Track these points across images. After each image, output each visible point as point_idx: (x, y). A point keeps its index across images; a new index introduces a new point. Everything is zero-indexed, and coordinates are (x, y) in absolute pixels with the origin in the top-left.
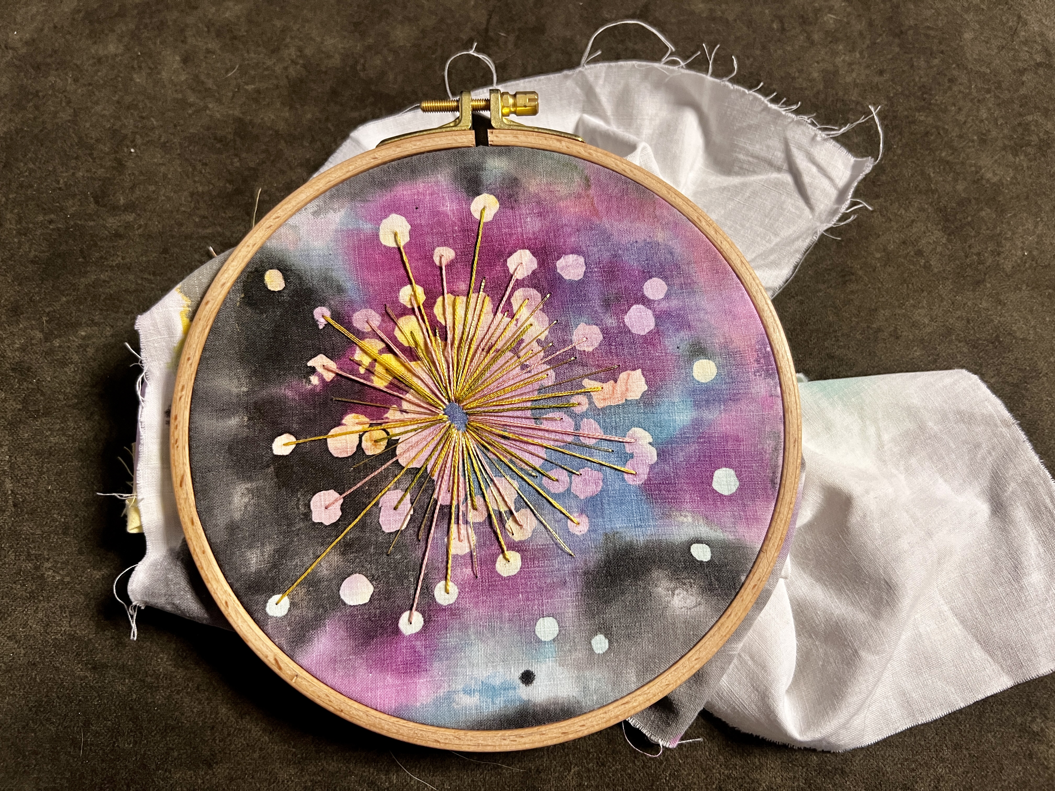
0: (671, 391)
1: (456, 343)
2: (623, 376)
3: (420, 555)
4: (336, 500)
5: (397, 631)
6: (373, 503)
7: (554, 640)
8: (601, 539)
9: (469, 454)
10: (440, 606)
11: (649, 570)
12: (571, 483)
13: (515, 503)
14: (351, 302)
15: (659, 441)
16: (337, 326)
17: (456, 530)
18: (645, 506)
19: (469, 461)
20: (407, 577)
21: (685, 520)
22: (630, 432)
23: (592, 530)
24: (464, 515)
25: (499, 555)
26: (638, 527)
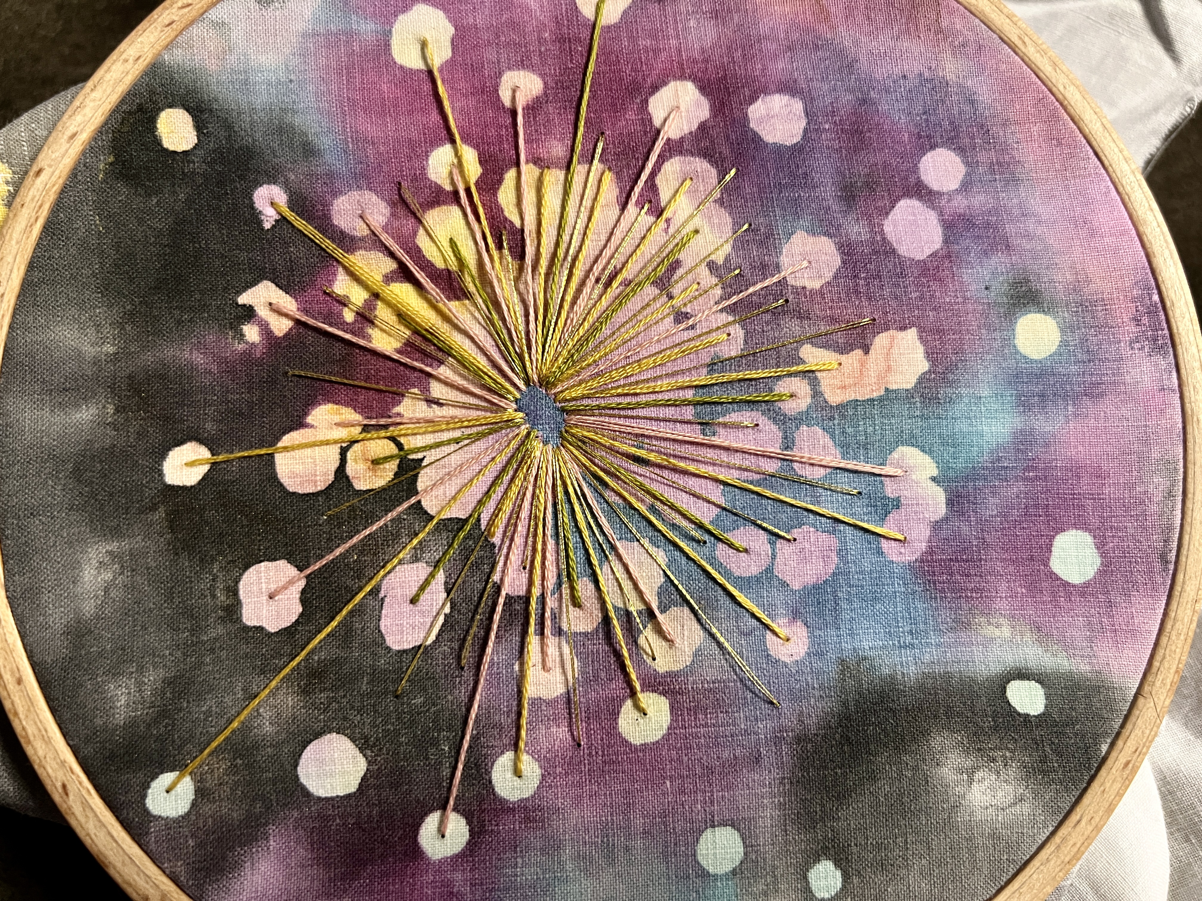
0: (975, 375)
1: (544, 263)
2: (881, 341)
3: (464, 697)
4: (291, 582)
5: (415, 851)
6: (368, 588)
7: (734, 872)
8: (832, 670)
9: (567, 493)
10: (503, 801)
11: (925, 733)
12: (774, 556)
13: (659, 594)
14: (331, 175)
15: (951, 474)
16: (300, 224)
17: (539, 649)
18: (919, 605)
19: (566, 506)
20: (435, 742)
21: (997, 632)
22: (895, 455)
23: (815, 652)
24: (554, 617)
25: (623, 700)
26: (906, 647)
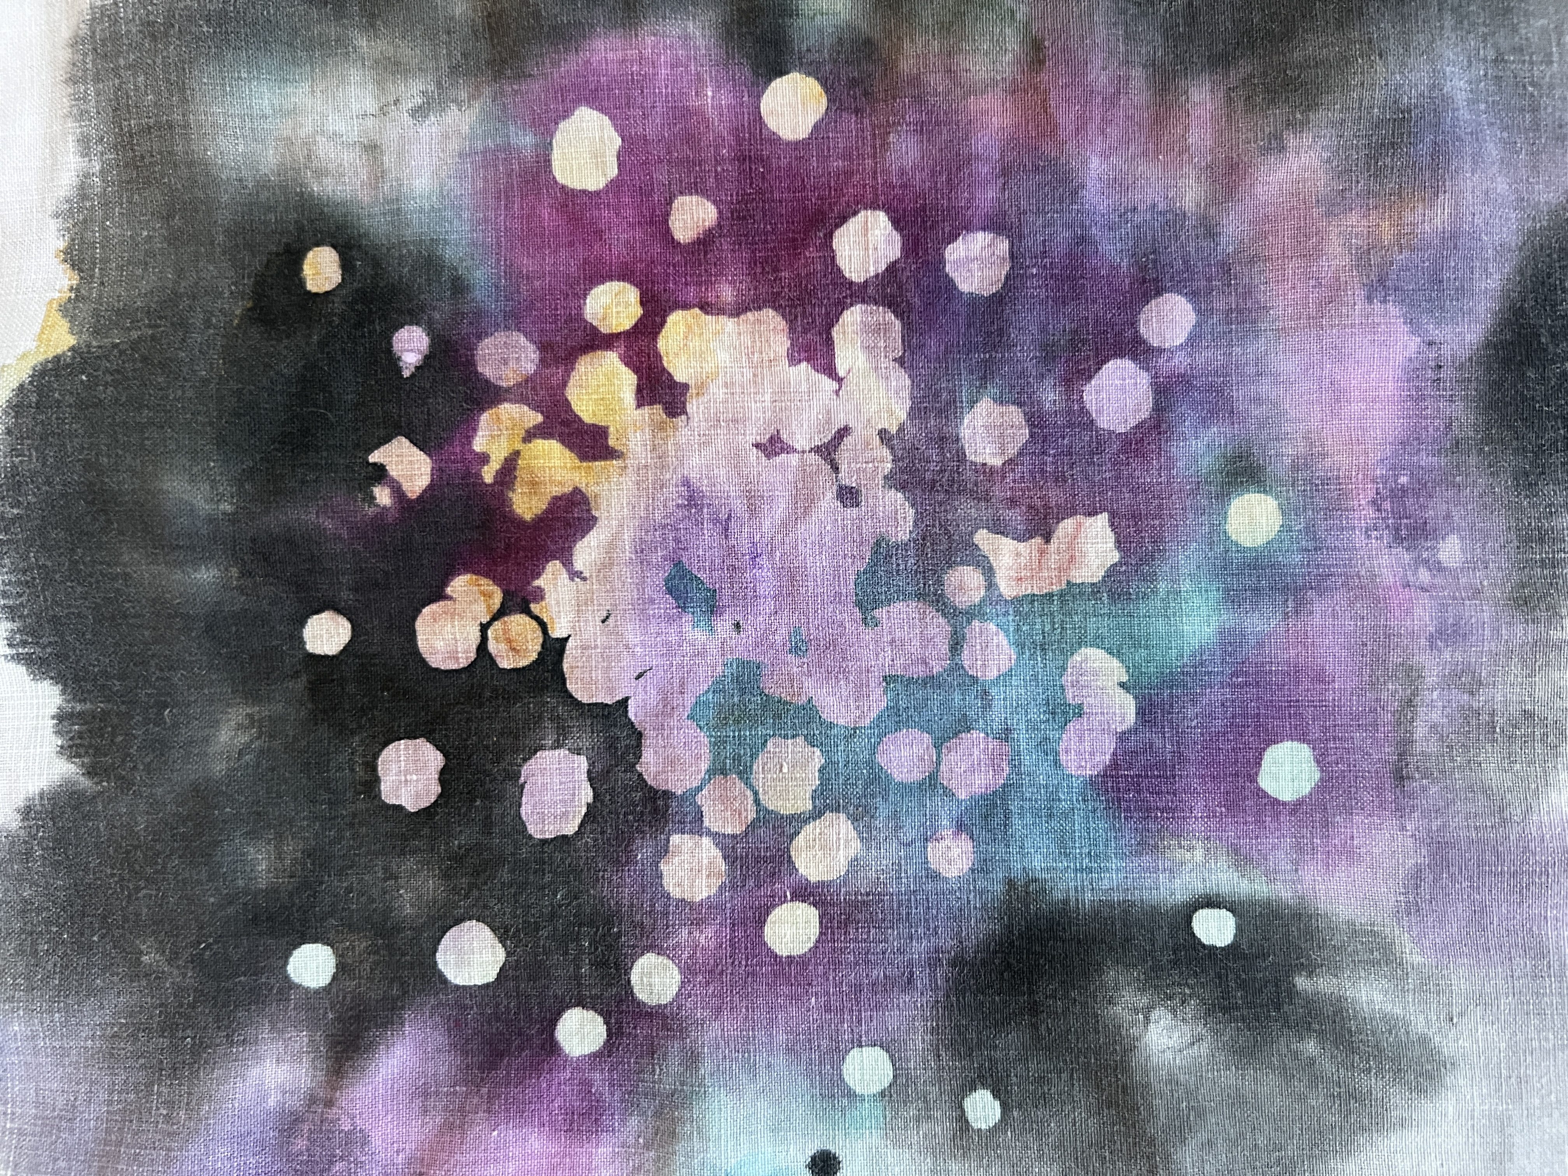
0: (1175, 566)
2: (1065, 528)
4: (430, 762)
5: (552, 1047)
7: (882, 1094)
8: (999, 888)
10: (640, 1004)
11: (1098, 967)
12: (938, 763)
14: (478, 314)
15: (1143, 680)
18: (1102, 825)
20: (574, 937)
21: (1189, 857)
22: (1077, 658)
23: (981, 867)
25: (772, 908)
